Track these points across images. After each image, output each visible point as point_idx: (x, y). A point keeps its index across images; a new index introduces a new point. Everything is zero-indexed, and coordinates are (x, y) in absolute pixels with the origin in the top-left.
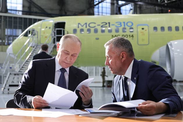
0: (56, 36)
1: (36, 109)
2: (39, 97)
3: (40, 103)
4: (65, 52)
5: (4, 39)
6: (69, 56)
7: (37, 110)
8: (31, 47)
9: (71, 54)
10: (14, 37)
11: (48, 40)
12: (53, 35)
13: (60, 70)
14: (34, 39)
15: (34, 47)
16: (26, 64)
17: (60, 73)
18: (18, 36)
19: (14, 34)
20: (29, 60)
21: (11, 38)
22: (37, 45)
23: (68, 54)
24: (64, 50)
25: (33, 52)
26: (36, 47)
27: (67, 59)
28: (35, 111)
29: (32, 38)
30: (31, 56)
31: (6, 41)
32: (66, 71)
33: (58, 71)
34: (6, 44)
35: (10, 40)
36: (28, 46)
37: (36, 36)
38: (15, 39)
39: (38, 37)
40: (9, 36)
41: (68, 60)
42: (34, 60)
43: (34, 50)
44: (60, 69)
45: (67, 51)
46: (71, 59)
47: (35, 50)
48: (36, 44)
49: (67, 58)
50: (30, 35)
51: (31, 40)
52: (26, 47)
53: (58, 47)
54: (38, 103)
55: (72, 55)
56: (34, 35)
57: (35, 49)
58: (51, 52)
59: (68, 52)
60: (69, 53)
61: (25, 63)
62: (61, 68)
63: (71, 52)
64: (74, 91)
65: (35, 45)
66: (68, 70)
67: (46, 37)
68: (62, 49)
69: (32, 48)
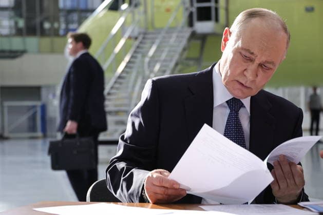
0: (196, 5)
1: (154, 203)
2: (161, 173)
3: (163, 189)
4: (244, 53)
5: (56, 19)
6: (253, 67)
7: (158, 206)
8: (130, 38)
9: (257, 62)
10: (83, 14)
11: (175, 18)
12: (188, 4)
13: (226, 105)
14: (137, 17)
15: (136, 38)
16: (117, 86)
17: (228, 111)
18: (92, 11)
19: (82, 6)
20: (124, 75)
21: (75, 16)
22: (145, 34)
23: (251, 60)
24: (242, 48)
25: (135, 52)
26: (144, 38)
27: (245, 73)
28: (152, 208)
29: (130, 15)
30: (129, 62)
31: (63, 26)
32: (242, 105)
33: (221, 106)
34: (61, 32)
35: (73, 22)
36: (122, 37)
37: (141, 8)
38: (86, 18)
39: (145, 12)
40: (70, 11)
41: (249, 75)
42: (155, 79)
43: (138, 47)
44: (227, 102)
45: (248, 51)
46: (257, 76)
47: (141, 45)
48: (143, 30)
49: (245, 70)
50: (124, 6)
51: (129, 20)
52: (116, 39)
53: (226, 40)
54: (159, 190)
55: (261, 65)
56: (136, 6)
57: (141, 43)
58: (184, 49)
59: (252, 53)
60: (253, 57)
61: (115, 82)
62: (229, 97)
63: (259, 56)
64: (263, 160)
65: (140, 34)
66: (247, 102)
67: (168, 10)
68: (236, 46)
69: (132, 41)
